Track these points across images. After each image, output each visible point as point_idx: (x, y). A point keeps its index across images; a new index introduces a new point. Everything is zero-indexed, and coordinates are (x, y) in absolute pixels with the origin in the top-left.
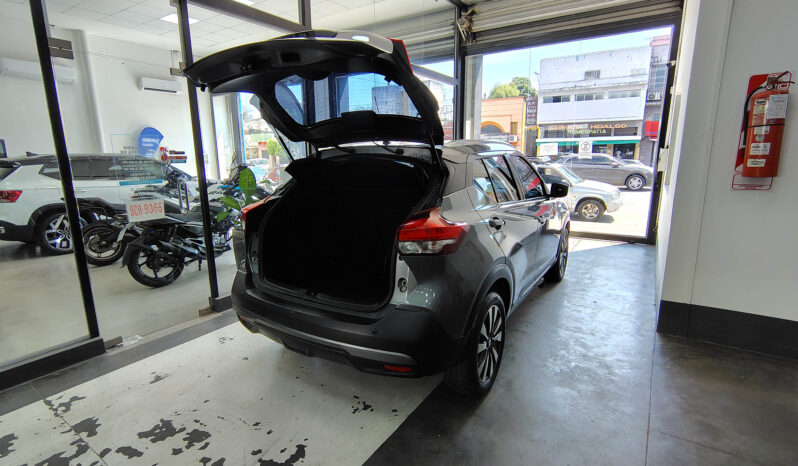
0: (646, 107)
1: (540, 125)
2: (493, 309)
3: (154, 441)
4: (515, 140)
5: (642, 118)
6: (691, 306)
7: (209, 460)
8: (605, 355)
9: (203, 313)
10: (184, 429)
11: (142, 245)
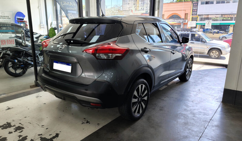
1: (199, 15)
2: (142, 86)
3: (2, 129)
4: (186, 22)
6: (236, 91)
7: (22, 136)
8: (194, 110)
9: (32, 87)
10: (15, 126)
11: (10, 59)
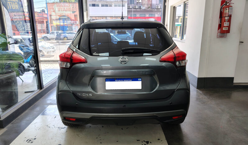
0: (128, 11)
4: (77, 23)
5: (127, 15)
